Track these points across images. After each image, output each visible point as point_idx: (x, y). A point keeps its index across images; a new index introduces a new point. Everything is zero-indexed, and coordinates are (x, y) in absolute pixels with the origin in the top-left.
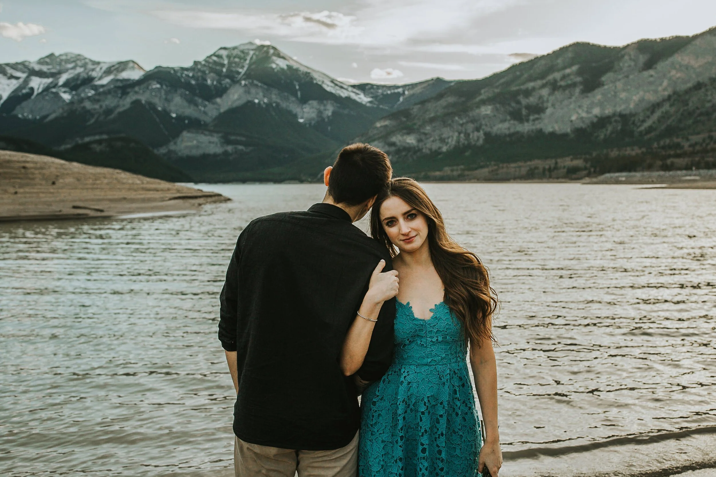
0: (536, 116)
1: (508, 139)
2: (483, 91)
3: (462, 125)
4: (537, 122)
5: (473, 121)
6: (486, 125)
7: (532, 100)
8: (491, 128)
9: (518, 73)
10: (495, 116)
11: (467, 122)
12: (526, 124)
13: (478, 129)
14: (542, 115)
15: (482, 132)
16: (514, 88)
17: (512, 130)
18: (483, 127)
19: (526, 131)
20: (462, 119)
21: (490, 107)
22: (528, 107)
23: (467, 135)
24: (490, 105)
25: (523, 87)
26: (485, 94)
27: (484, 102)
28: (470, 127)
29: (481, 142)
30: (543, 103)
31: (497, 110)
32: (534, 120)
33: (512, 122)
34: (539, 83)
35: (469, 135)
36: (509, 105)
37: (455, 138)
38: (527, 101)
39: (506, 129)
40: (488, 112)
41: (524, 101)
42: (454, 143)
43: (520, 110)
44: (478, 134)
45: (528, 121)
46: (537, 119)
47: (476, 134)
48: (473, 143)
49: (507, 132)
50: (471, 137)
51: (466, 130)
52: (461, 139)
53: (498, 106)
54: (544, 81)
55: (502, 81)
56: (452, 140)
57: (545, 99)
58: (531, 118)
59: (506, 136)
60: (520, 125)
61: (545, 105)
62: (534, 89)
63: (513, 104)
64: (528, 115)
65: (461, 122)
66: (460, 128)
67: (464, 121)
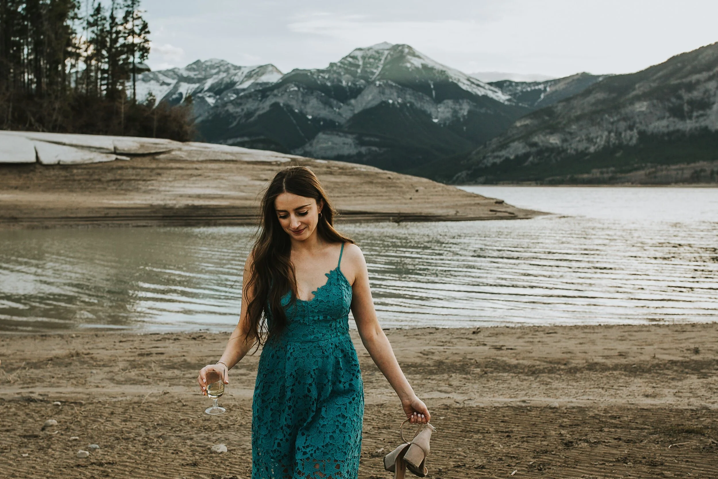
0: (701, 112)
1: (666, 138)
2: (637, 86)
3: (612, 123)
4: (701, 119)
5: (625, 119)
6: (641, 123)
7: (696, 94)
8: (647, 126)
9: (679, 65)
10: (651, 113)
11: (619, 120)
12: (688, 121)
13: (631, 128)
14: (708, 112)
15: (635, 131)
16: (674, 82)
17: (671, 128)
18: (638, 125)
19: (688, 129)
20: (612, 117)
21: (645, 103)
22: (691, 102)
23: (618, 134)
24: (645, 101)
25: (685, 80)
26: (639, 89)
27: (638, 98)
28: (622, 125)
29: (634, 141)
30: (708, 98)
31: (654, 106)
32: (698, 117)
33: (671, 119)
34: (705, 75)
35: (620, 134)
36: (669, 100)
37: (604, 137)
38: (690, 95)
39: (663, 127)
40: (644, 109)
41: (686, 96)
42: (603, 143)
43: (682, 106)
44: (632, 133)
45: (690, 118)
46: (702, 115)
47: (629, 132)
48: (625, 143)
49: (666, 130)
50: (623, 135)
51: (617, 129)
52: (612, 139)
53: (655, 101)
54: (711, 73)
55: (660, 74)
56: (601, 140)
57: (712, 93)
58: (695, 114)
59: (664, 134)
60: (681, 123)
61: (712, 99)
62: (698, 82)
63: (674, 100)
64: (691, 111)
65: (612, 120)
66: (610, 126)
67: (616, 119)
